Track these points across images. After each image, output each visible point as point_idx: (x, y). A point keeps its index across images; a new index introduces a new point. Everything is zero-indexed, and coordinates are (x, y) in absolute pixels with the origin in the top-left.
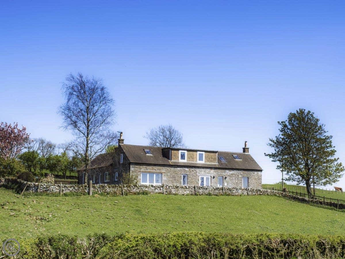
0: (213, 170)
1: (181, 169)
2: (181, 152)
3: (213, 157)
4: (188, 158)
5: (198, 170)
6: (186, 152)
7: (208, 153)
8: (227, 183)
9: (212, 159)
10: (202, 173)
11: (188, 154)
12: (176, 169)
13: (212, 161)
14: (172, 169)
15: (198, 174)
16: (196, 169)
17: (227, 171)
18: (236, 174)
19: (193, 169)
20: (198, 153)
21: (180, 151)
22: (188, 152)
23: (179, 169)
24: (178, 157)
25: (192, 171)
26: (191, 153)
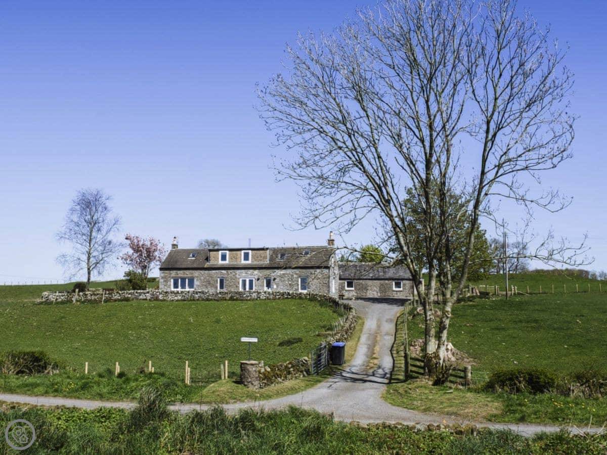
0: (257, 271)
1: (217, 271)
2: (222, 253)
3: (263, 256)
4: (231, 258)
5: (238, 272)
6: (227, 252)
7: (256, 252)
8: (277, 285)
9: (261, 257)
10: (243, 275)
11: (230, 255)
12: (210, 272)
13: (261, 260)
14: (206, 272)
15: (237, 276)
16: (235, 271)
17: (277, 271)
18: (289, 274)
19: (231, 271)
20: (243, 252)
21: (220, 252)
22: (230, 252)
23: (214, 271)
24: (218, 259)
25: (231, 273)
26: (234, 252)
